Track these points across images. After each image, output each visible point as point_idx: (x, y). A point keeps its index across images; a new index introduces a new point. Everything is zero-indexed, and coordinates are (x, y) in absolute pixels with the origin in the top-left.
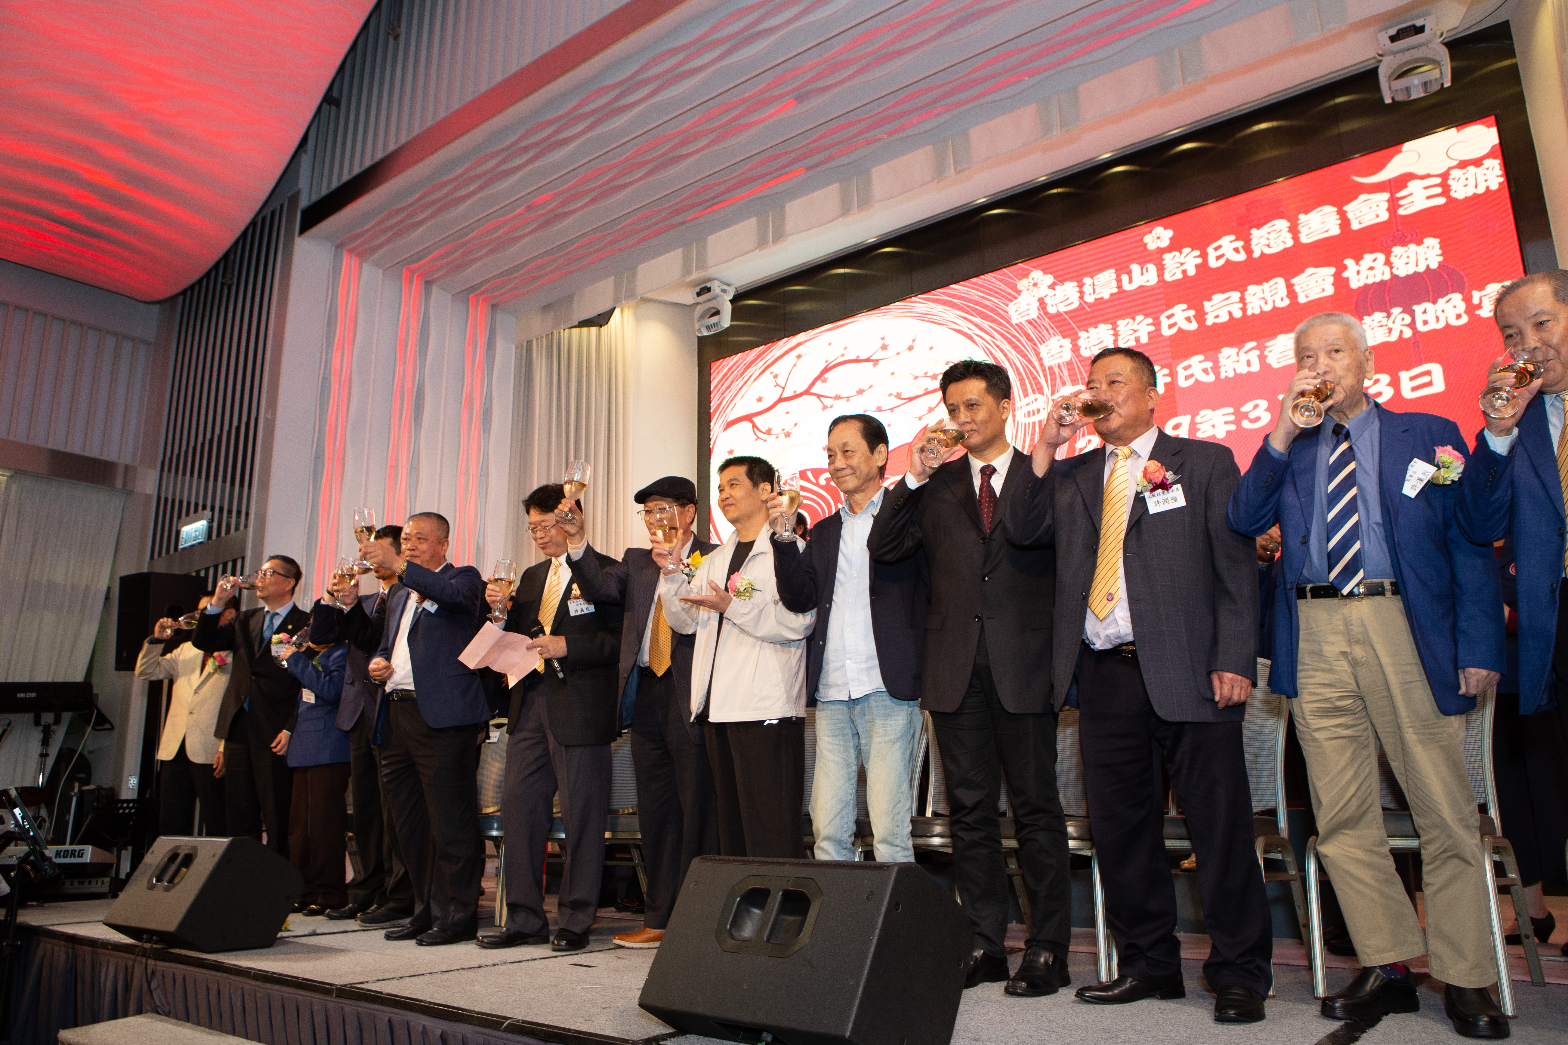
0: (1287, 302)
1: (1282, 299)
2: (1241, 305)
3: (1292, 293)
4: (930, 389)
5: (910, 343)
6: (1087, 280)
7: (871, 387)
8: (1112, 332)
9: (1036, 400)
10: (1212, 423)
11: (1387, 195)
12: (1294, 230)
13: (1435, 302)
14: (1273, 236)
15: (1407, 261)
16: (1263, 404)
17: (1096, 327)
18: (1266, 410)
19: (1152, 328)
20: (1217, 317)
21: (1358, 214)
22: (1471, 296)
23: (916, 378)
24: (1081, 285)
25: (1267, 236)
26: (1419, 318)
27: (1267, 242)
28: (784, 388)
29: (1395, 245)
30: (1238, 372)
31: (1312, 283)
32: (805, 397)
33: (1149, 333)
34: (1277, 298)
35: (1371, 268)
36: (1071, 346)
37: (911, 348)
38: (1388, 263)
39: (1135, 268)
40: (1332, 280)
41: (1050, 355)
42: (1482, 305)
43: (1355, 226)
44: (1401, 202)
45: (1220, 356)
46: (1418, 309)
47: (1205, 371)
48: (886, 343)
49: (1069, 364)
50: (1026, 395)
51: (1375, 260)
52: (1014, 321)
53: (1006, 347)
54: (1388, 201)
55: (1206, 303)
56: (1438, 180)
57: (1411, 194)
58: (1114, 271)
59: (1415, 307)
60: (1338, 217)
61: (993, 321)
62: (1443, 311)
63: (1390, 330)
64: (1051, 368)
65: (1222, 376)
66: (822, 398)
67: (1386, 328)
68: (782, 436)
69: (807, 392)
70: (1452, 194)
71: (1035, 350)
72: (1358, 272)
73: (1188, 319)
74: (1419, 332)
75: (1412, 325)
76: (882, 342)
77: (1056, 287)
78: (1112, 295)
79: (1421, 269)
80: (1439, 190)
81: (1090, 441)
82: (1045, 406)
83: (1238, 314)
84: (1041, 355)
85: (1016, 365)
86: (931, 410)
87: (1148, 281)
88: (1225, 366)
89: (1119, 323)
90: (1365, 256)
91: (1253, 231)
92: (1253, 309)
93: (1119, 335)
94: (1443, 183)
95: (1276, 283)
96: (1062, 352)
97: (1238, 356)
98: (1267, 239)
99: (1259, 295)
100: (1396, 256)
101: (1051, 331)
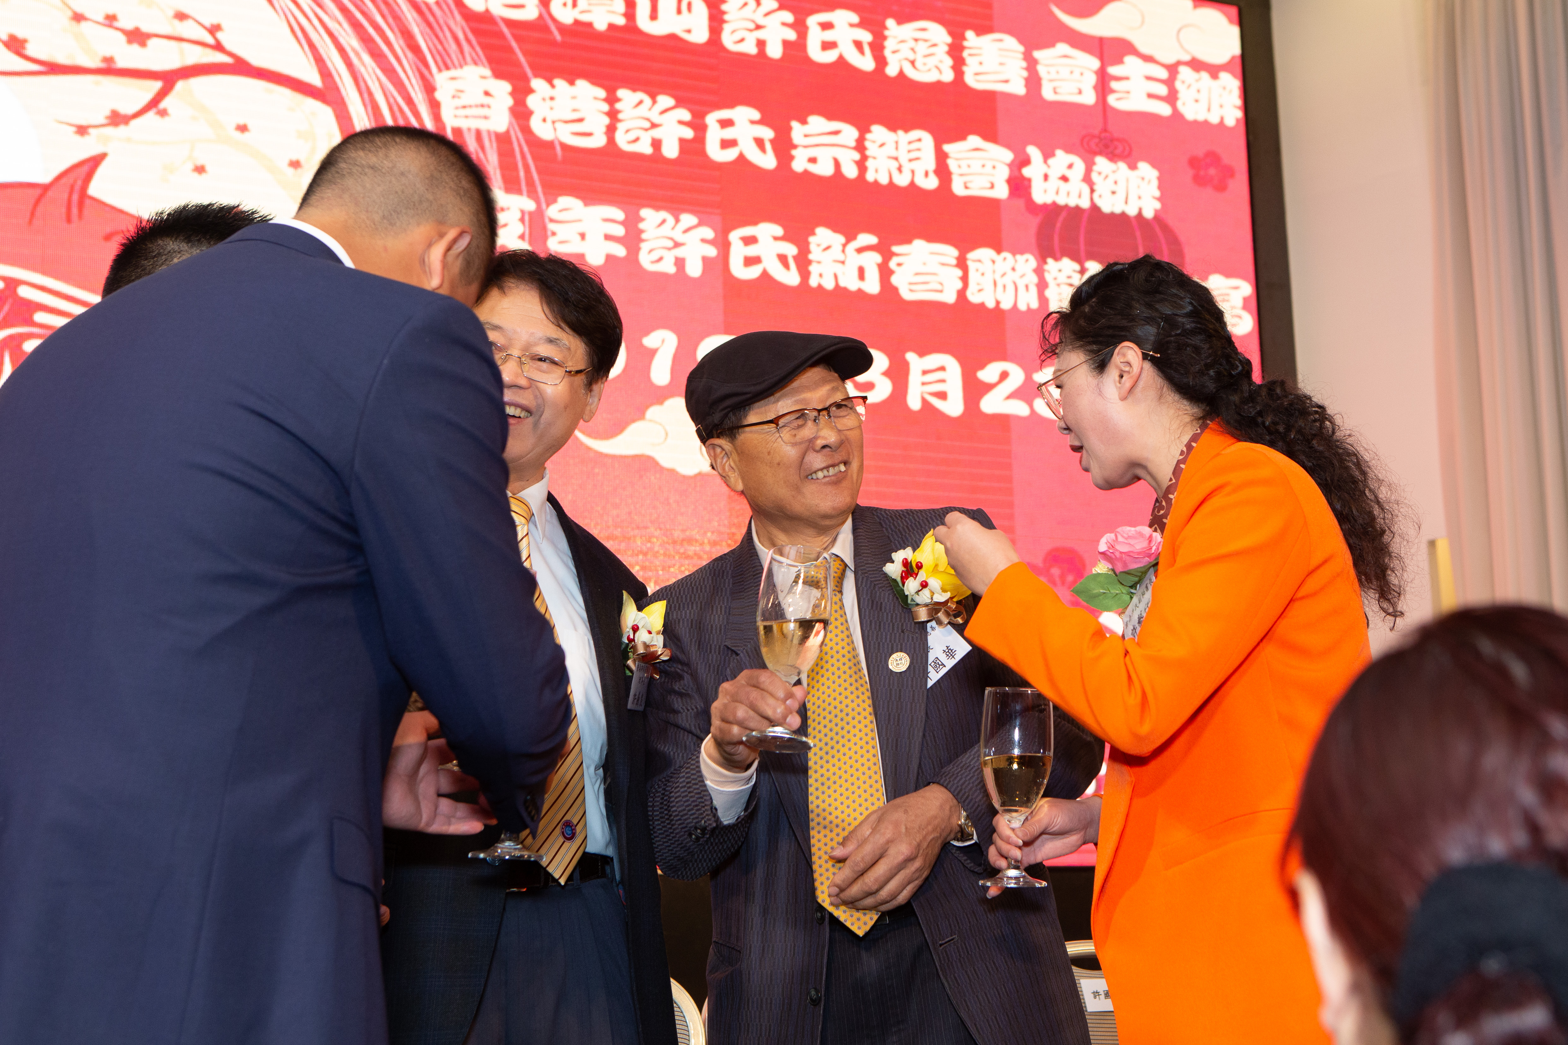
0: (931, 183)
1: (926, 174)
2: (857, 156)
3: (943, 170)
4: (121, 63)
8: (606, 107)
11: (1095, 63)
12: (956, 55)
14: (922, 48)
15: (1114, 188)
16: (882, 361)
17: (572, 83)
18: (886, 374)
19: (689, 133)
20: (813, 160)
21: (1054, 74)
23: (79, 18)
25: (912, 44)
27: (911, 56)
29: (1100, 153)
30: (842, 284)
31: (976, 166)
33: (682, 141)
34: (919, 169)
35: (1064, 179)
36: (510, 102)
38: (1087, 179)
40: (1005, 173)
41: (458, 102)
43: (1047, 94)
44: (1114, 85)
45: (811, 239)
47: (783, 259)
49: (503, 140)
51: (1070, 166)
53: (350, 41)
54: (1096, 73)
55: (795, 124)
56: (1163, 74)
57: (1127, 78)
60: (1024, 64)
64: (457, 132)
65: (814, 282)
70: (1179, 104)
71: (423, 77)
72: (1046, 177)
73: (760, 142)
78: (612, 27)
79: (1132, 212)
80: (1163, 90)
83: (850, 171)
84: (438, 95)
85: (370, 94)
86: (117, 119)
87: (689, 31)
88: (819, 262)
89: (622, 93)
90: (1059, 153)
91: (890, 23)
92: (876, 171)
93: (620, 121)
94: (1170, 82)
95: (920, 140)
96: (489, 107)
97: (843, 251)
98: (913, 49)
99: (890, 150)
100: (1100, 173)
101: (466, 48)
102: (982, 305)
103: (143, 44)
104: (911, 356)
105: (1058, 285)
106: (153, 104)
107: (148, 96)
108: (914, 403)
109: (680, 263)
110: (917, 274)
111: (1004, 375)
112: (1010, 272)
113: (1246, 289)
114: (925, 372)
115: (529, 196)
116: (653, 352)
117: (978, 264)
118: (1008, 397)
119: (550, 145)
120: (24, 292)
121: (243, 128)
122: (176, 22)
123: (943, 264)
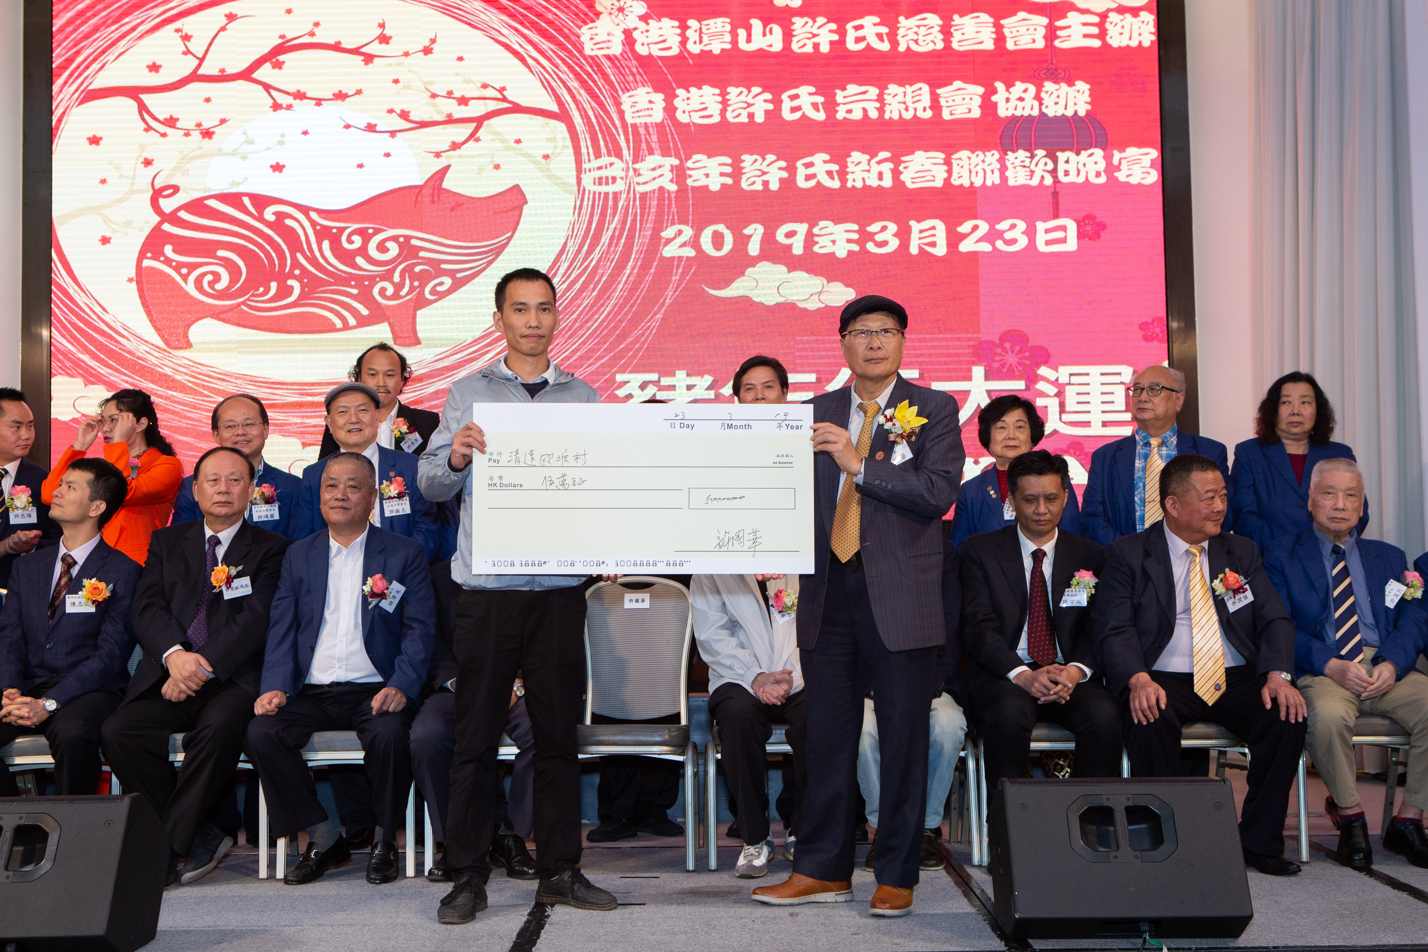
0: (929, 114)
1: (925, 109)
2: (878, 105)
3: (935, 105)
4: (456, 116)
5: (428, 44)
6: (692, 23)
7: (359, 92)
8: (720, 99)
9: (611, 164)
10: (832, 237)
11: (1045, 21)
12: (946, 32)
13: (1078, 154)
14: (922, 31)
15: (1057, 100)
16: (893, 227)
17: (700, 88)
18: (895, 235)
19: (770, 107)
20: (849, 111)
21: (1015, 34)
22: (1112, 156)
23: (434, 96)
24: (684, 27)
25: (916, 29)
26: (1062, 167)
27: (915, 37)
28: (202, 60)
29: (1048, 79)
30: (868, 183)
31: (958, 100)
32: (241, 84)
33: (767, 112)
34: (920, 106)
35: (1021, 99)
36: (664, 104)
37: (427, 51)
38: (1038, 98)
39: (756, 24)
40: (978, 101)
41: (634, 109)
42: (1121, 167)
43: (1010, 46)
44: (1059, 33)
45: (849, 160)
46: (1062, 156)
47: (830, 174)
48: (387, 32)
49: (660, 127)
50: (598, 155)
51: (1025, 91)
52: (588, 52)
53: (574, 84)
54: (1046, 27)
55: (838, 91)
56: (1096, 20)
57: (1069, 27)
58: (728, 20)
59: (1059, 154)
60: (994, 30)
61: (559, 44)
62: (1084, 165)
63: (1032, 172)
64: (634, 126)
65: (849, 185)
66: (272, 92)
67: (1028, 170)
68: (196, 135)
69: (246, 75)
70: (1108, 38)
71: (614, 98)
72: (1008, 100)
73: (815, 106)
74: (1059, 182)
75: (1054, 172)
76: (379, 31)
77: (650, 21)
78: (723, 50)
79: (1069, 113)
80: (1095, 30)
81: (680, 232)
82: (623, 174)
83: (874, 114)
84: (623, 107)
85: (586, 112)
86: (455, 146)
87: (771, 46)
88: (853, 173)
89: (729, 89)
90: (1018, 83)
91: (901, 19)
92: (891, 112)
93: (729, 105)
94: (1101, 26)
95: (920, 89)
96: (652, 109)
97: (869, 164)
98: (916, 33)
99: (900, 98)
100: (1047, 92)
101: (638, 77)
102: (962, 185)
103: (466, 105)
104: (912, 223)
105: (1015, 167)
106: (472, 135)
107: (470, 131)
108: (914, 250)
109: (766, 183)
110: (917, 172)
111: (975, 228)
112: (981, 164)
113: (1154, 153)
114: (921, 231)
115: (676, 157)
116: (749, 237)
117: (959, 162)
118: (977, 242)
119: (687, 125)
120: (414, 242)
121: (518, 141)
122: (482, 90)
123: (935, 164)
